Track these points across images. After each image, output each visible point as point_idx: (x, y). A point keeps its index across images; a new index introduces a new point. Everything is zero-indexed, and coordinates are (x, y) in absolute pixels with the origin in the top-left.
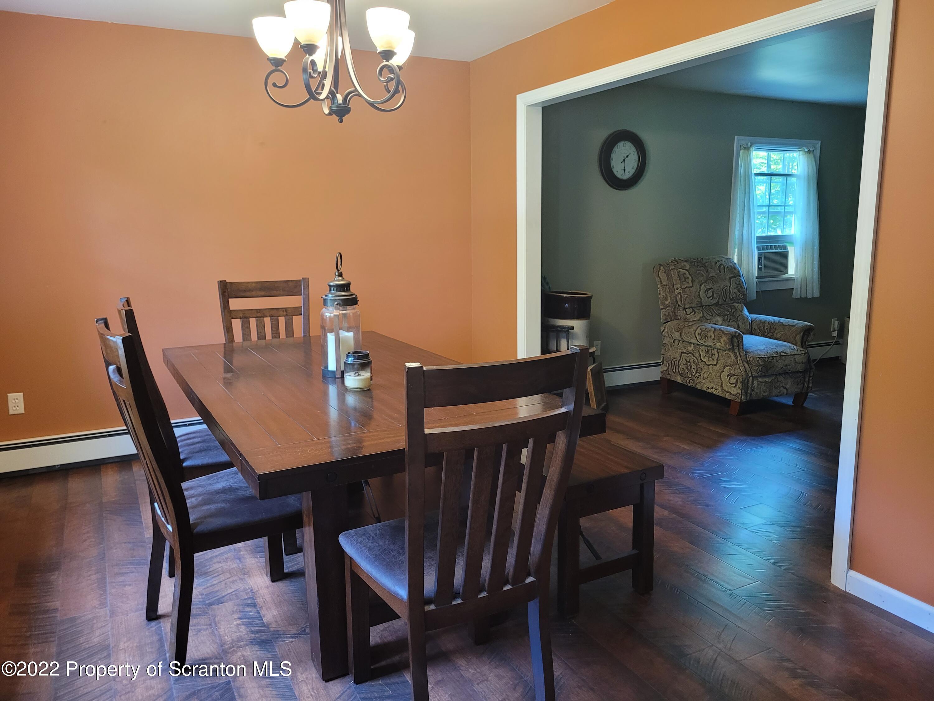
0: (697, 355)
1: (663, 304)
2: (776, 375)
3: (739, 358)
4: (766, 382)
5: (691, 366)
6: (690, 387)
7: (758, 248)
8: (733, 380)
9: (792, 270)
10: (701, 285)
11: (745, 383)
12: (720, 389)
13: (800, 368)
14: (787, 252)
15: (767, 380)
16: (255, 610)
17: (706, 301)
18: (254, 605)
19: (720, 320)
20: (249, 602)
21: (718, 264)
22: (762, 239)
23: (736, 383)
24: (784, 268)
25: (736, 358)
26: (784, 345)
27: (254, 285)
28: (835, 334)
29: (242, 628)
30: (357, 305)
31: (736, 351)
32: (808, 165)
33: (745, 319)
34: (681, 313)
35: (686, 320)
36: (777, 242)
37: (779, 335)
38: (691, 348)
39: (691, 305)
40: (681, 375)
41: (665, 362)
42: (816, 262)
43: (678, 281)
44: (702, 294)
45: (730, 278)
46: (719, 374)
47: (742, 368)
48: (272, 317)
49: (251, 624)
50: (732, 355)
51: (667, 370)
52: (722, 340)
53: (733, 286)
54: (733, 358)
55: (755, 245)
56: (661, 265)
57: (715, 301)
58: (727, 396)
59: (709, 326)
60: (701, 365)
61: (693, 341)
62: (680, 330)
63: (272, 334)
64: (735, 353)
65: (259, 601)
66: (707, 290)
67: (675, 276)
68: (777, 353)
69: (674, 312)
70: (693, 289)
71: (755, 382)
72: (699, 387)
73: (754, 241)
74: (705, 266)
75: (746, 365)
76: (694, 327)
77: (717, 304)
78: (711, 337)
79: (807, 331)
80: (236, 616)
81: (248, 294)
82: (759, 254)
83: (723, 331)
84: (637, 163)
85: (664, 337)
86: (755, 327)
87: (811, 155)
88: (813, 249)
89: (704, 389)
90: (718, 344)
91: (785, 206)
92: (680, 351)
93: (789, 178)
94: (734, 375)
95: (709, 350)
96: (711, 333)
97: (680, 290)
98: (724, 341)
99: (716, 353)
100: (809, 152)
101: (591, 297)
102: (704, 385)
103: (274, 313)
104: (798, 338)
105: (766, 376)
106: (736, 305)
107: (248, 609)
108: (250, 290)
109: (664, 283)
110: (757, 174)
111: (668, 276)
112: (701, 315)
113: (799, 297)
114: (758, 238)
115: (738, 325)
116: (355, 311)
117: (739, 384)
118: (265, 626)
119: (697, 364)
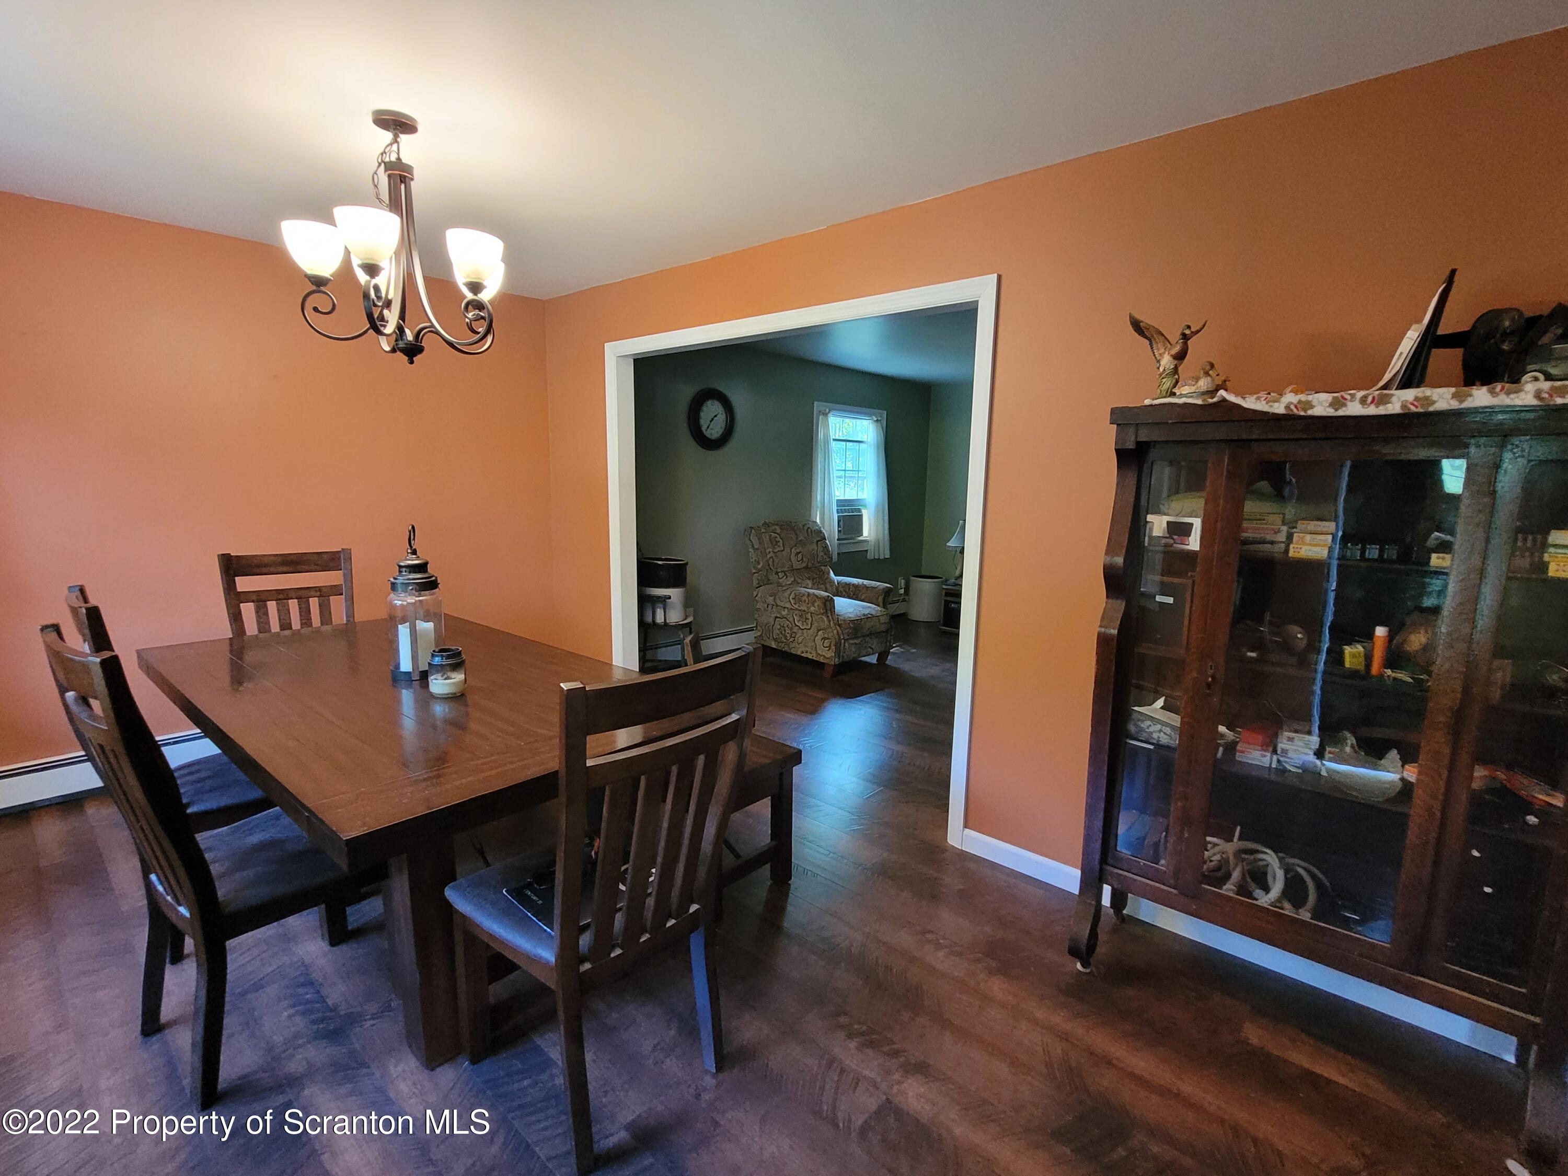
0: (791, 619)
1: (754, 567)
2: (864, 636)
3: (832, 622)
4: (856, 644)
5: (785, 631)
6: (785, 651)
7: (838, 512)
8: (827, 643)
9: (866, 532)
10: (791, 549)
11: (838, 645)
12: (814, 652)
13: (884, 628)
14: (861, 516)
15: (856, 641)
16: (312, 991)
17: (797, 565)
18: (311, 983)
19: (810, 583)
20: (302, 979)
21: (806, 528)
22: (841, 503)
23: (830, 647)
24: (859, 531)
25: (829, 621)
26: (869, 607)
27: (272, 558)
28: (902, 591)
29: (298, 1019)
30: (437, 589)
31: (829, 615)
32: (877, 433)
33: (832, 582)
34: (773, 577)
35: (779, 585)
36: (852, 505)
37: (863, 597)
38: (784, 613)
39: (783, 569)
40: (775, 640)
41: (759, 628)
42: (887, 525)
43: (770, 545)
44: (793, 558)
45: (817, 542)
46: (812, 638)
47: (835, 632)
48: (301, 598)
49: (311, 1011)
50: (825, 619)
51: (761, 635)
52: (816, 605)
53: (820, 549)
54: (826, 622)
55: (835, 508)
56: (751, 528)
57: (804, 565)
58: (822, 660)
59: (803, 590)
60: (795, 629)
61: (788, 605)
62: (773, 595)
63: (301, 620)
64: (828, 617)
65: (316, 975)
66: (798, 553)
67: (766, 539)
68: (864, 615)
69: (766, 576)
70: (785, 553)
71: (847, 645)
72: (793, 651)
73: (835, 504)
74: (794, 530)
75: (838, 628)
76: (789, 592)
77: (806, 568)
78: (805, 601)
79: (887, 592)
80: (286, 1003)
81: (264, 570)
82: (839, 517)
83: (817, 596)
84: (725, 423)
85: (757, 602)
86: (840, 589)
87: (879, 424)
88: (883, 512)
89: (799, 653)
90: (812, 609)
91: (858, 471)
92: (773, 616)
93: (861, 444)
94: (828, 639)
95: (803, 615)
96: (805, 598)
97: (772, 554)
98: (818, 606)
99: (810, 617)
100: (877, 421)
101: (686, 564)
102: (799, 650)
103: (302, 595)
104: (881, 599)
105: (856, 638)
106: (823, 568)
107: (301, 991)
108: (266, 565)
109: (756, 547)
110: (834, 440)
111: (759, 539)
112: (793, 579)
113: (873, 558)
114: (838, 500)
115: (826, 589)
116: (435, 596)
117: (833, 647)
118: (331, 1010)
119: (791, 629)
